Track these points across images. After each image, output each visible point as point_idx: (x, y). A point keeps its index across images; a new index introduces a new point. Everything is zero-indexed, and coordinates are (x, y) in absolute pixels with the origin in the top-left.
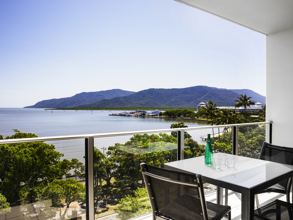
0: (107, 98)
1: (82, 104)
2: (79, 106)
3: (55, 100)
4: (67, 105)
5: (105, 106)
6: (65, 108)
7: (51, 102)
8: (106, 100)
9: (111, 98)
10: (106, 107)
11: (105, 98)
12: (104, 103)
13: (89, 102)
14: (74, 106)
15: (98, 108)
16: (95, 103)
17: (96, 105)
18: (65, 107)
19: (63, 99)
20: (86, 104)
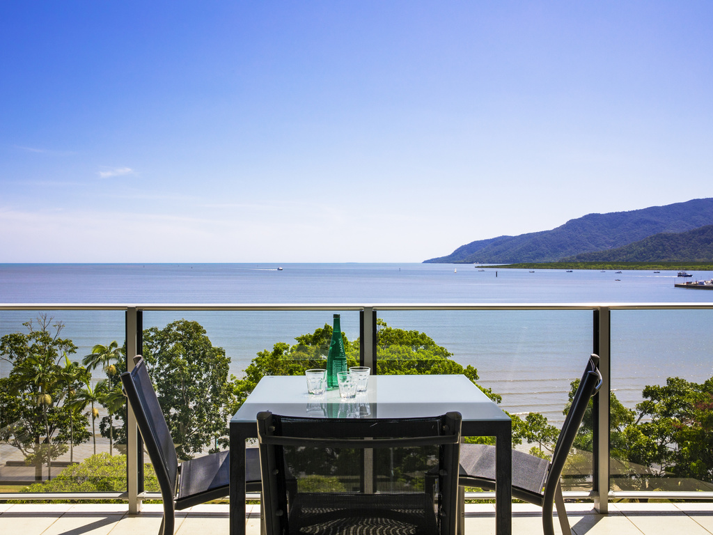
0: (672, 232)
1: (586, 252)
2: (579, 257)
3: (507, 240)
4: (540, 254)
5: (663, 257)
6: (534, 264)
7: (496, 245)
8: (667, 237)
9: (685, 230)
10: (666, 260)
11: (664, 232)
12: (661, 247)
13: (609, 243)
14: (562, 256)
15: (638, 264)
16: (630, 247)
17: (632, 252)
18: (534, 262)
19: (529, 236)
20: (600, 250)
